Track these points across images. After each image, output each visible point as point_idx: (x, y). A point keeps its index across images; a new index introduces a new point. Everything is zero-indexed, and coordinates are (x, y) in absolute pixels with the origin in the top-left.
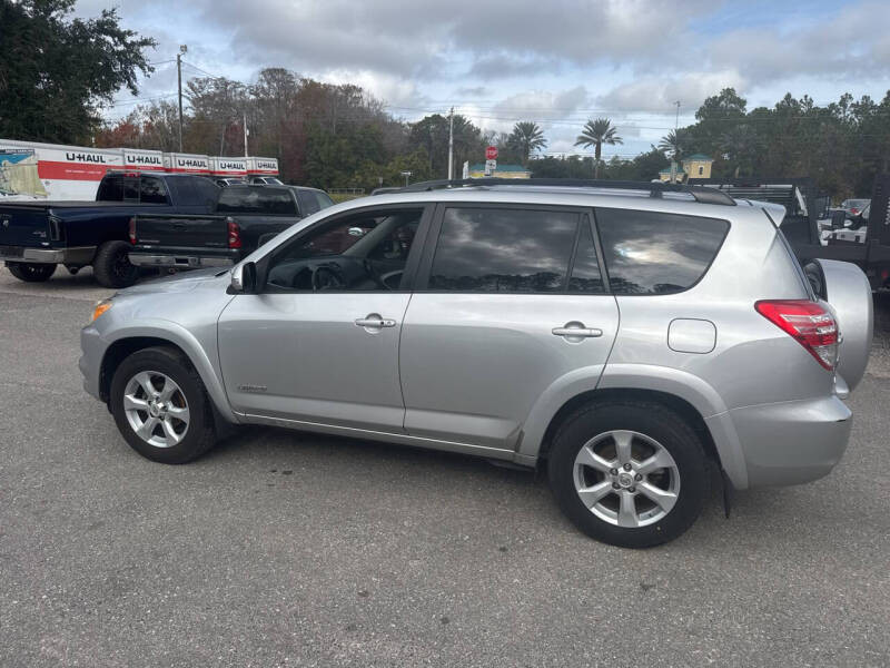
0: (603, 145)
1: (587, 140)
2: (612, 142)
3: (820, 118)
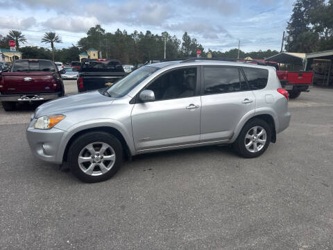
0: (54, 43)
1: (46, 41)
2: (58, 42)
3: (129, 38)
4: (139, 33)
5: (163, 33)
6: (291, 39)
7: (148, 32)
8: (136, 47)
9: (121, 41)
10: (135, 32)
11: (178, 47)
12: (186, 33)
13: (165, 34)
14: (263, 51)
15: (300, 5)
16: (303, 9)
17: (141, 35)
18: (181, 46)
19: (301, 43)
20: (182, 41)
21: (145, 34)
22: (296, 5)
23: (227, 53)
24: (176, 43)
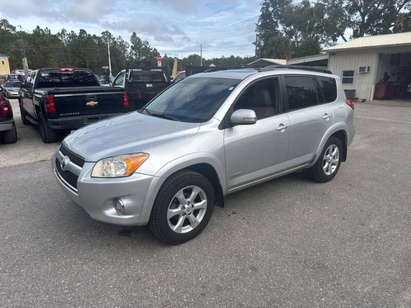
3: (55, 39)
4: (69, 32)
5: (103, 33)
6: (262, 43)
7: (82, 32)
8: (65, 51)
9: (44, 43)
10: (63, 31)
11: (125, 51)
12: (134, 34)
13: (107, 34)
14: (226, 57)
15: (267, 5)
16: (271, 9)
17: (73, 36)
18: (129, 50)
19: (273, 48)
20: (131, 44)
21: (77, 33)
22: (264, 4)
23: (185, 59)
24: (123, 46)
